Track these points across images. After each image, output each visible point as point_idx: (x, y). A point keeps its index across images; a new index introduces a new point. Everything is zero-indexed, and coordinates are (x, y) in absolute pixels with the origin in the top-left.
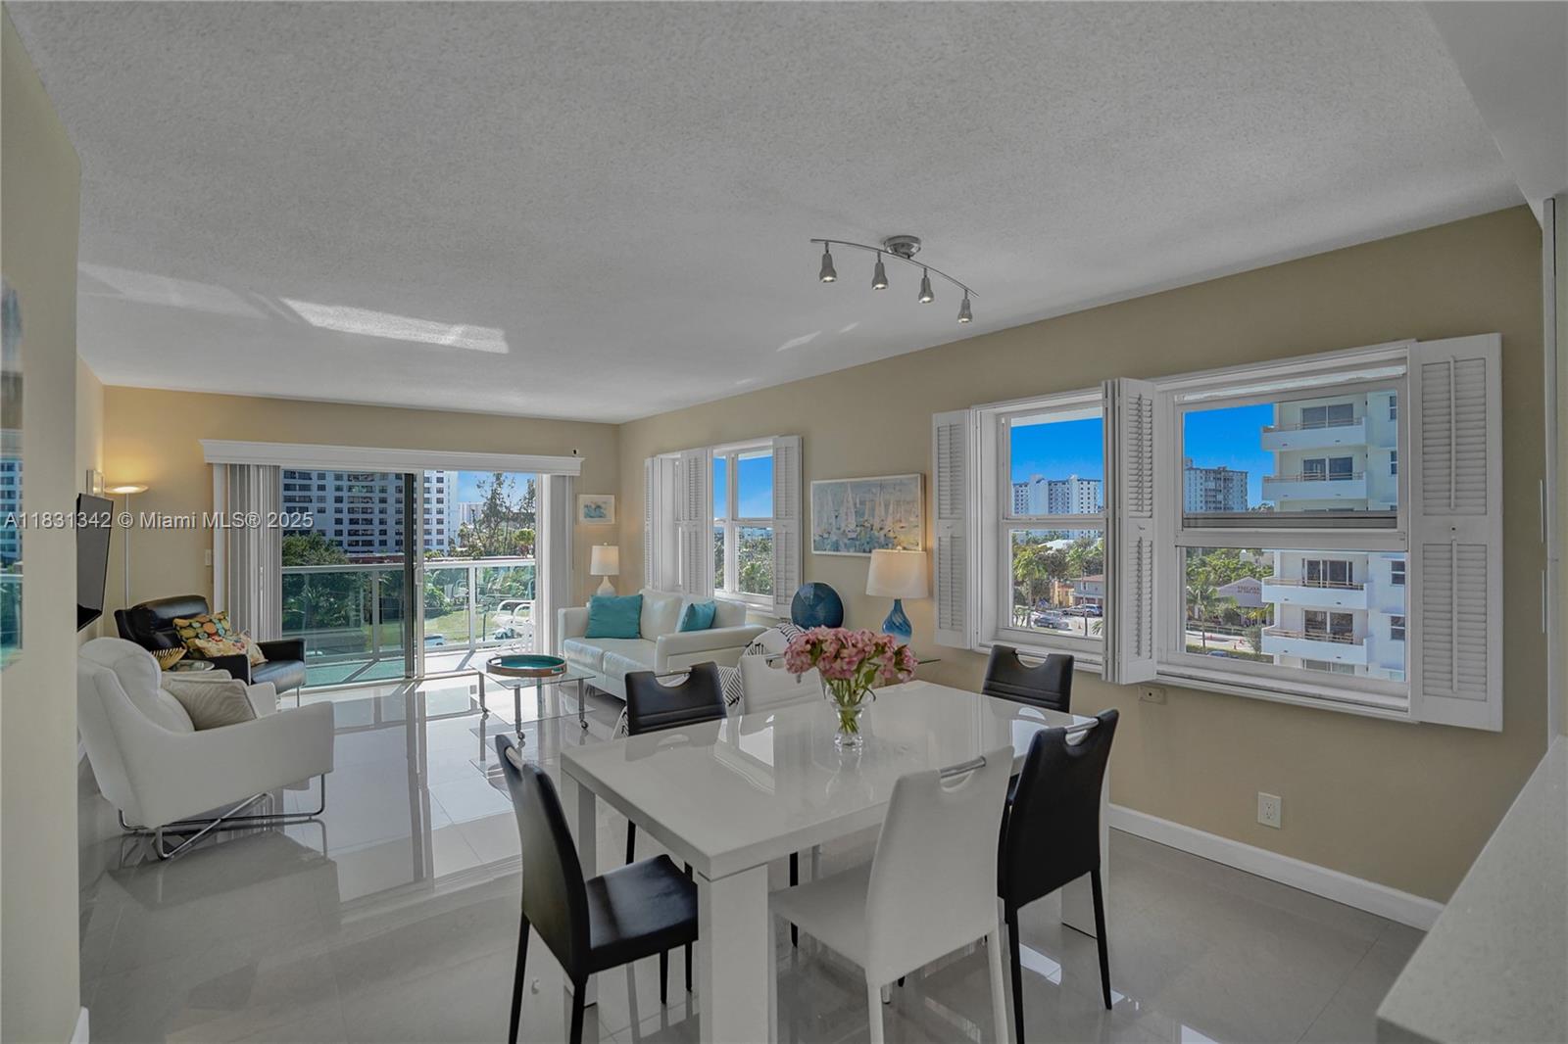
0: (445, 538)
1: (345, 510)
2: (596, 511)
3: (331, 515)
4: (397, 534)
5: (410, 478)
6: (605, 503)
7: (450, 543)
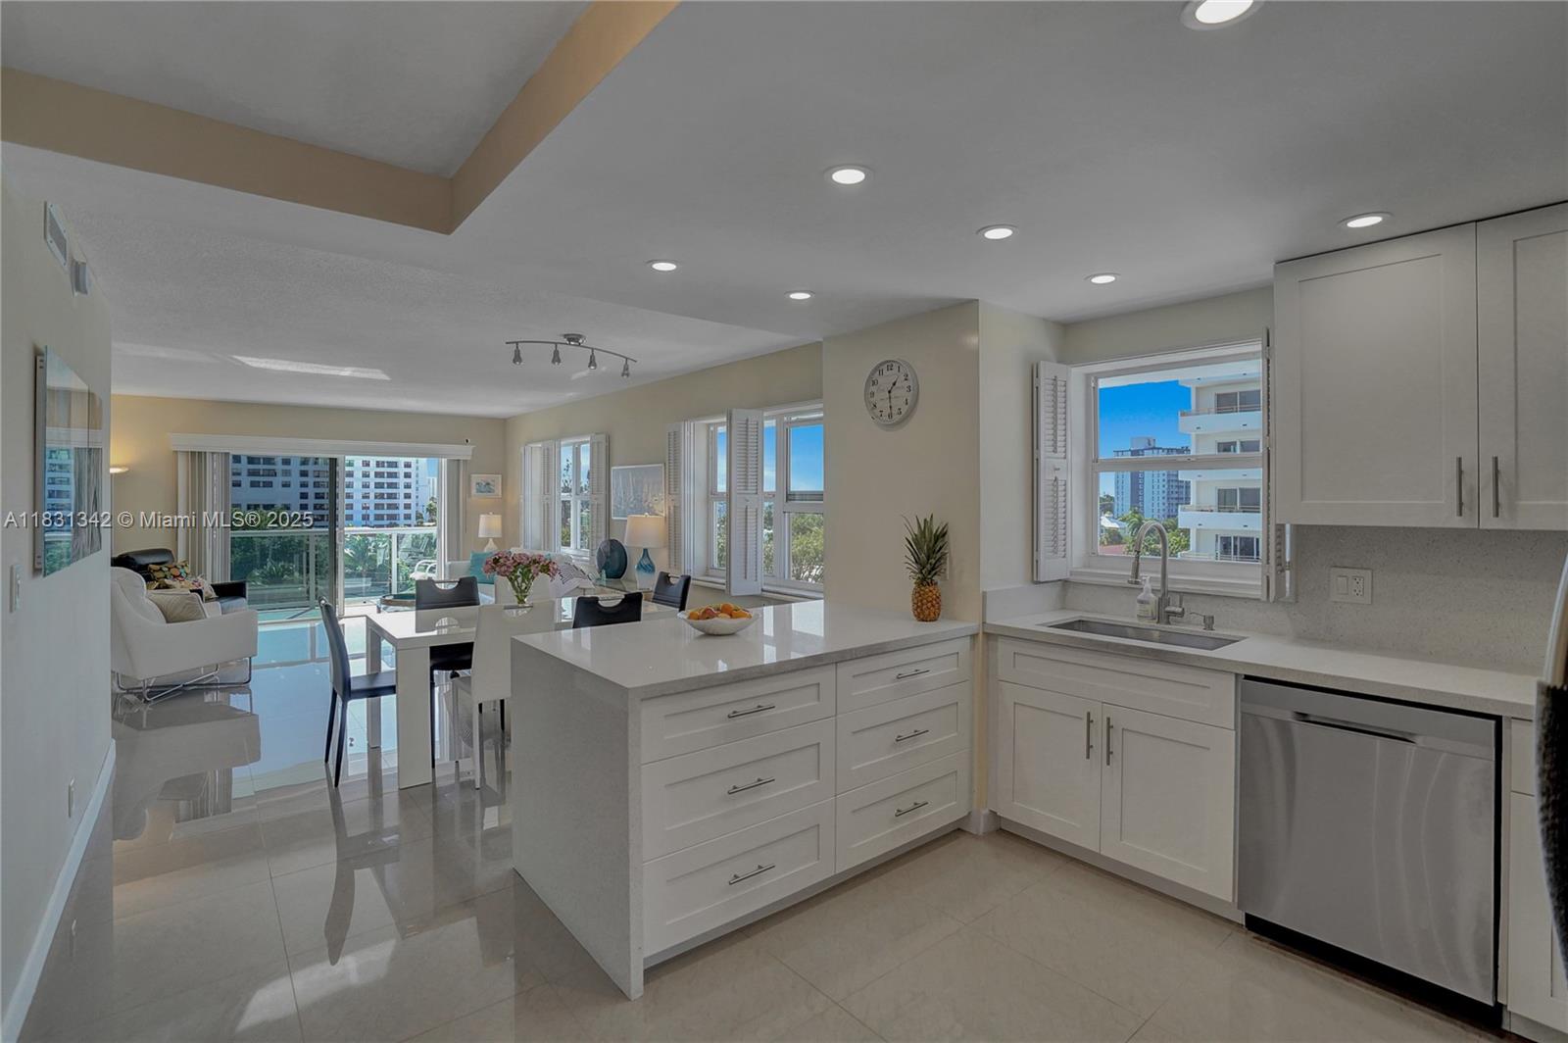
0: (412, 512)
1: (311, 485)
2: (487, 488)
3: (296, 490)
4: (363, 508)
5: (333, 462)
6: (493, 481)
7: (417, 518)
